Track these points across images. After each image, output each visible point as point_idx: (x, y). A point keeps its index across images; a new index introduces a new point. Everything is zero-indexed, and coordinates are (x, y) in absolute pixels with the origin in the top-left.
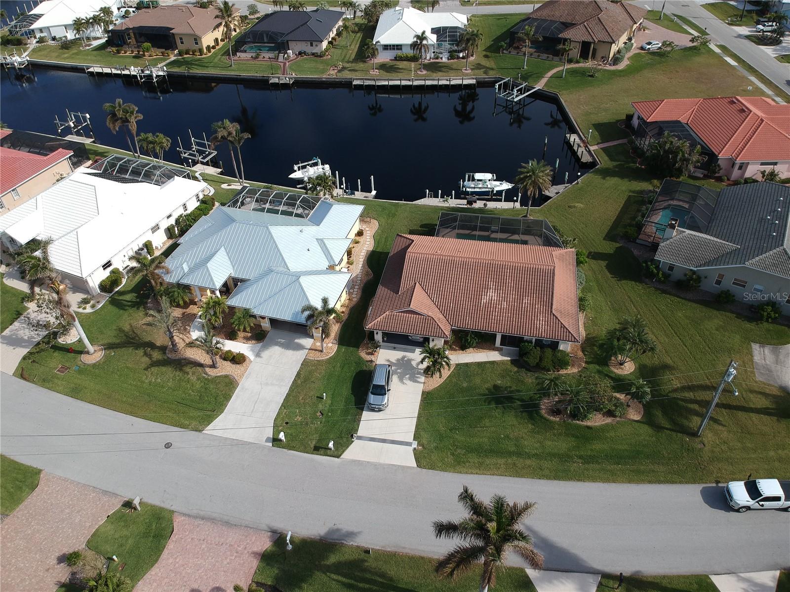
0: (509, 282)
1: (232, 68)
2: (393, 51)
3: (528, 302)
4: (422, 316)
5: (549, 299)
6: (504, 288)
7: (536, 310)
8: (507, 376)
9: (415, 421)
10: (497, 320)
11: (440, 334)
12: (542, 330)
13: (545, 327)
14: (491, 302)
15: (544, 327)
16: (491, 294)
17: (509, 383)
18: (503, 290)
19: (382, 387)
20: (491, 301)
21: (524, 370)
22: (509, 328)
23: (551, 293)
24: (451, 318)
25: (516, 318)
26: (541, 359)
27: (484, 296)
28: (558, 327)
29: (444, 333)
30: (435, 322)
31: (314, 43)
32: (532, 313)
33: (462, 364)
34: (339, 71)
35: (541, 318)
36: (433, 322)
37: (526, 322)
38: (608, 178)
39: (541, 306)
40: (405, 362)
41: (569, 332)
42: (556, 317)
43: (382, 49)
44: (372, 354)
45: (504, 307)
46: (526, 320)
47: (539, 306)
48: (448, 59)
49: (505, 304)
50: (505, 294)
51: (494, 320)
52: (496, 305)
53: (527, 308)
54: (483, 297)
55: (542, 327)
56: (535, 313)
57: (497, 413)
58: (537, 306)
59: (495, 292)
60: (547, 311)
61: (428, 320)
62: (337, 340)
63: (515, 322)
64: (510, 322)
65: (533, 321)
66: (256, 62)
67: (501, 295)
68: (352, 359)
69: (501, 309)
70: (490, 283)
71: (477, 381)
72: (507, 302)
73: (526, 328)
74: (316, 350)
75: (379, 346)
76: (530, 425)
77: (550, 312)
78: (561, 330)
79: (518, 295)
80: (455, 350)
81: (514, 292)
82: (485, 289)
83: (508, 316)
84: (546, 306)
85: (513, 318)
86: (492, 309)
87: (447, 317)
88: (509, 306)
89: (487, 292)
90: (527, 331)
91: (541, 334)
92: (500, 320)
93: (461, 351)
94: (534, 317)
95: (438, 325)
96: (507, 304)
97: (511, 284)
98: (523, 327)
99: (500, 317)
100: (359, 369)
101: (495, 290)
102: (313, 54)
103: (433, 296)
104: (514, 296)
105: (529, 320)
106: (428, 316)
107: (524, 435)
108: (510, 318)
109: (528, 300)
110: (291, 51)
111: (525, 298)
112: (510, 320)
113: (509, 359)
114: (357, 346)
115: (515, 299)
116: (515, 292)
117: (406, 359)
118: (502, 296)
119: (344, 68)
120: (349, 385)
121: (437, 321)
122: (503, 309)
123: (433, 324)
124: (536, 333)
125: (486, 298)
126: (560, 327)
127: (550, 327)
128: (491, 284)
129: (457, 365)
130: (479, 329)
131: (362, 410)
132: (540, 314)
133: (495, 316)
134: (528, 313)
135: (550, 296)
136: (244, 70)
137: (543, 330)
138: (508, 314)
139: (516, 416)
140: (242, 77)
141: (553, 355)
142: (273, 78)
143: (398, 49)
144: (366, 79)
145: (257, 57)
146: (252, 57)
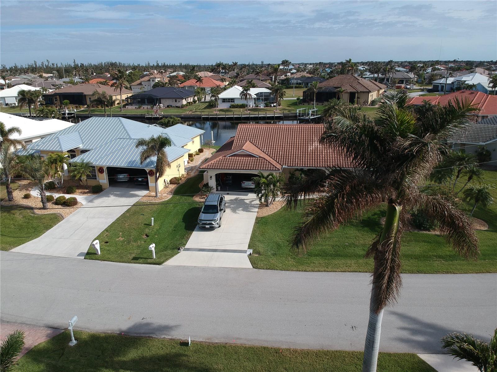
1: (121, 112)
2: (229, 103)
4: (254, 158)
9: (249, 235)
11: (272, 168)
16: (316, 144)
19: (215, 207)
20: (317, 148)
24: (281, 161)
27: (310, 145)
29: (276, 167)
30: (267, 160)
31: (178, 100)
34: (193, 112)
36: (264, 161)
40: (238, 201)
43: (221, 101)
48: (264, 107)
49: (330, 150)
52: (322, 150)
59: (319, 143)
61: (260, 160)
62: (173, 193)
66: (138, 110)
68: (186, 202)
69: (326, 153)
74: (150, 196)
82: (310, 142)
86: (319, 153)
87: (277, 161)
89: (312, 144)
92: (327, 160)
95: (269, 162)
100: (192, 207)
102: (177, 107)
103: (263, 149)
106: (260, 157)
110: (162, 105)
114: (191, 195)
117: (239, 199)
119: (196, 111)
122: (329, 153)
125: (312, 147)
128: (315, 138)
131: (193, 230)
136: (129, 113)
139: (358, 230)
140: (127, 116)
142: (148, 115)
143: (231, 102)
144: (211, 115)
145: (139, 108)
146: (136, 108)
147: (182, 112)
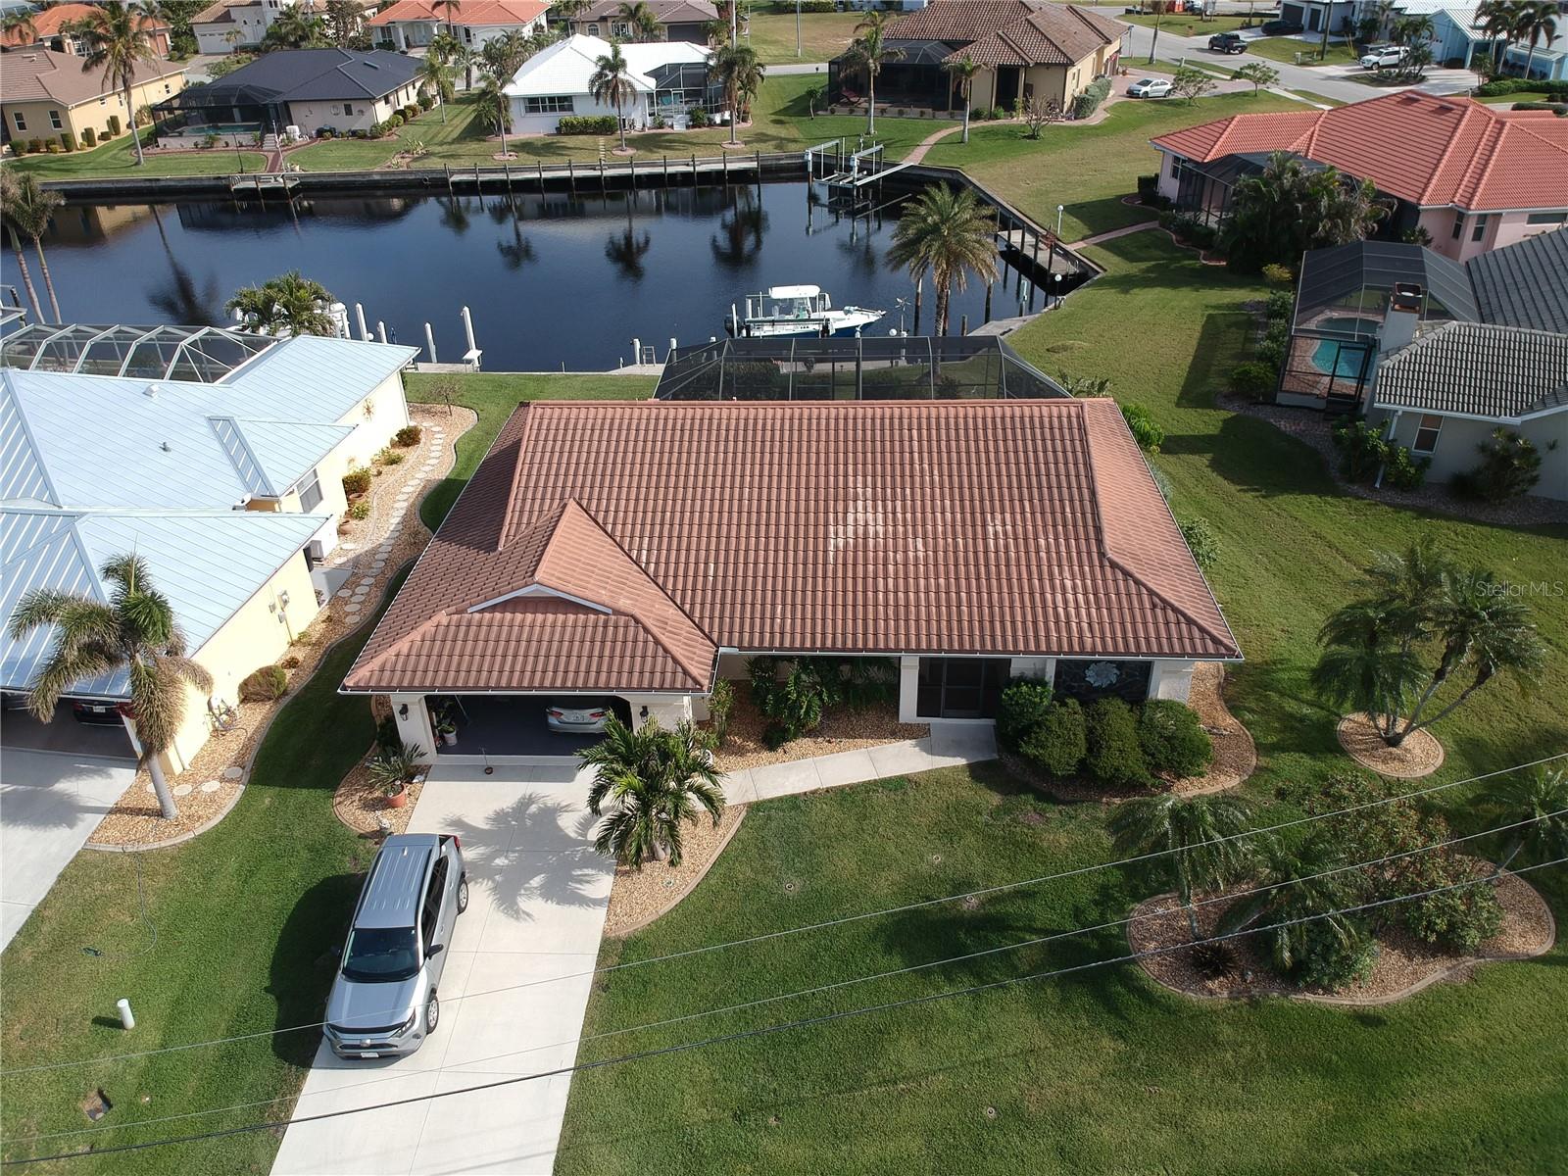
0: (922, 470)
1: (140, 167)
2: (553, 114)
3: (1005, 533)
4: (592, 617)
5: (1083, 514)
6: (908, 491)
7: (1043, 555)
8: (968, 833)
9: (560, 1090)
10: (897, 606)
11: (669, 676)
12: (1079, 624)
13: (1089, 615)
14: (865, 545)
15: (1083, 612)
16: (860, 516)
17: (977, 861)
18: (904, 500)
19: (404, 936)
20: (865, 538)
21: (1031, 796)
22: (950, 629)
23: (1085, 491)
24: (711, 618)
25: (969, 593)
26: (1094, 745)
27: (836, 524)
28: (1142, 609)
29: (686, 672)
30: (646, 630)
31: (354, 109)
32: (1028, 566)
33: (771, 801)
34: (415, 160)
35: (1068, 583)
36: (636, 635)
37: (1012, 601)
38: (1136, 291)
39: (1056, 539)
40: (529, 823)
41: (1190, 621)
42: (1127, 574)
43: (523, 110)
44: (386, 804)
45: (916, 558)
46: (1011, 593)
47: (1052, 541)
48: (688, 127)
49: (920, 546)
50: (914, 513)
51: (886, 606)
52: (885, 552)
53: (1007, 552)
54: (832, 529)
55: (1078, 615)
56: (1039, 566)
57: (947, 1000)
58: (1042, 542)
59: (875, 508)
60: (1085, 556)
61: (616, 627)
62: (249, 766)
63: (970, 607)
64: (948, 607)
65: (1037, 596)
66: (207, 154)
67: (899, 516)
68: (297, 833)
69: (905, 565)
70: (851, 479)
71: (844, 862)
72: (924, 538)
73: (1013, 622)
74: (139, 812)
75: (424, 771)
76: (1106, 1042)
77: (1095, 556)
78: (1155, 617)
79: (963, 513)
80: (740, 752)
81: (948, 503)
82: (836, 501)
83: (938, 585)
84: (1077, 540)
85: (958, 593)
86: (871, 568)
87: (697, 614)
88: (935, 552)
89: (845, 513)
90: (1020, 633)
91: (1081, 638)
92: (907, 606)
93: (765, 755)
94: (1041, 580)
95: (657, 642)
96: (925, 545)
97: (932, 475)
98: (1002, 622)
99: (906, 592)
100: (322, 874)
101: (874, 500)
102: (354, 134)
103: (636, 546)
104: (948, 515)
105: (1021, 594)
106: (616, 612)
107: (1089, 1095)
108: (947, 593)
109: (1004, 524)
110: (296, 128)
111: (993, 519)
112: (948, 600)
113: (961, 761)
114: (329, 780)
115: (953, 526)
116: (952, 500)
117: (533, 808)
118: (905, 519)
119: (427, 155)
120: (263, 948)
121: (655, 630)
122: (916, 565)
123: (635, 641)
124: (1059, 639)
125: (845, 533)
126: (1147, 605)
127: (1109, 609)
128: (855, 482)
129: (755, 808)
130: (829, 643)
131: (305, 1063)
132: (1060, 566)
133: (886, 592)
134: (1014, 569)
135: (1087, 504)
136: (171, 170)
137: (1085, 626)
138: (937, 579)
139: (1038, 1008)
140: (163, 183)
141: (1140, 722)
142: (243, 179)
143: (562, 109)
144: (483, 171)
145: (210, 145)
146: (196, 145)
147: (375, 161)
